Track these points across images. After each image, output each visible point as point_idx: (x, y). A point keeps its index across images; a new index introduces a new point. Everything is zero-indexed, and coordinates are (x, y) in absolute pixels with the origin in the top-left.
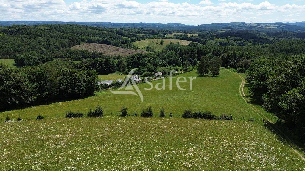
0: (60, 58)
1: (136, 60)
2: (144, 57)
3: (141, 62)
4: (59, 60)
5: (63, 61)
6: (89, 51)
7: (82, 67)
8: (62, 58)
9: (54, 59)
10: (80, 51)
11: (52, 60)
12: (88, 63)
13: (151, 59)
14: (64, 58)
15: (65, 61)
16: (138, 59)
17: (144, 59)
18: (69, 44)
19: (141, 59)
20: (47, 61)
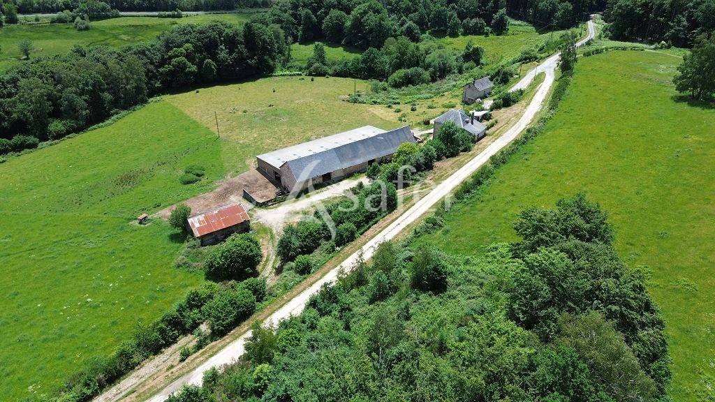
0: (38, 11)
4: (37, 20)
5: (53, 21)
7: (170, 58)
8: (44, 12)
9: (20, 16)
11: (13, 20)
12: (187, 41)
14: (53, 11)
15: (60, 20)
17: (335, 12)
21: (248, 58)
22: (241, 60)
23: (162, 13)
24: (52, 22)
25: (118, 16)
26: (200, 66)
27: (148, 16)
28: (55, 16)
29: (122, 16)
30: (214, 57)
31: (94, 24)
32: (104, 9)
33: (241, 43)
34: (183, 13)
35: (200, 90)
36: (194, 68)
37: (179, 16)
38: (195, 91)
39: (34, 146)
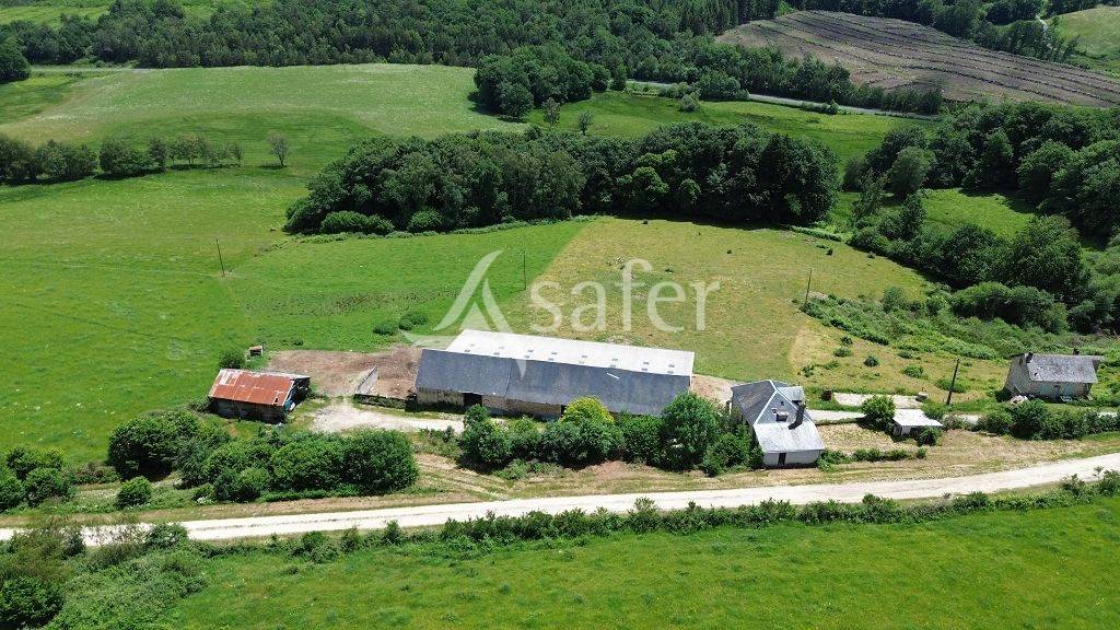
0: (654, 78)
1: (998, 145)
2: (1058, 135)
3: (1027, 163)
4: (646, 89)
5: (662, 93)
6: (788, 58)
8: (659, 81)
9: (630, 82)
10: (746, 56)
11: (619, 86)
13: (1102, 157)
14: (670, 80)
15: (669, 94)
16: (1016, 137)
17: (1052, 147)
18: (720, 17)
19: (1037, 145)
20: (600, 88)
21: (753, 190)
22: (739, 191)
23: (808, 103)
24: (660, 95)
25: (744, 99)
26: (674, 186)
27: (786, 105)
28: (667, 86)
29: (752, 100)
30: (701, 177)
31: (707, 105)
32: (730, 87)
33: (752, 166)
34: (840, 107)
35: (650, 222)
36: (663, 187)
37: (832, 112)
38: (643, 221)
39: (383, 232)
